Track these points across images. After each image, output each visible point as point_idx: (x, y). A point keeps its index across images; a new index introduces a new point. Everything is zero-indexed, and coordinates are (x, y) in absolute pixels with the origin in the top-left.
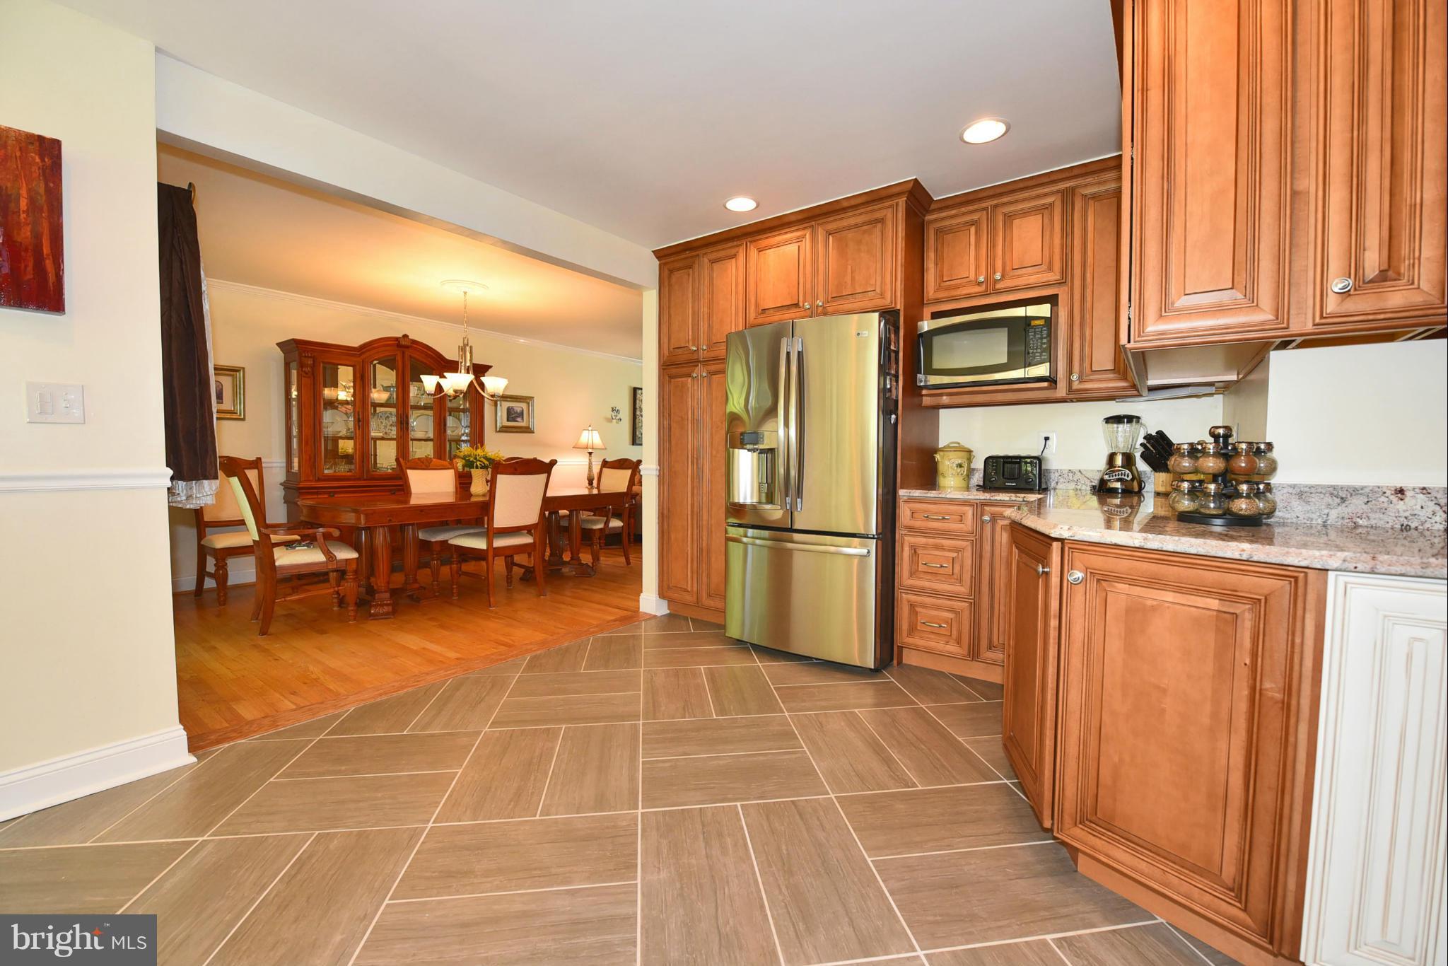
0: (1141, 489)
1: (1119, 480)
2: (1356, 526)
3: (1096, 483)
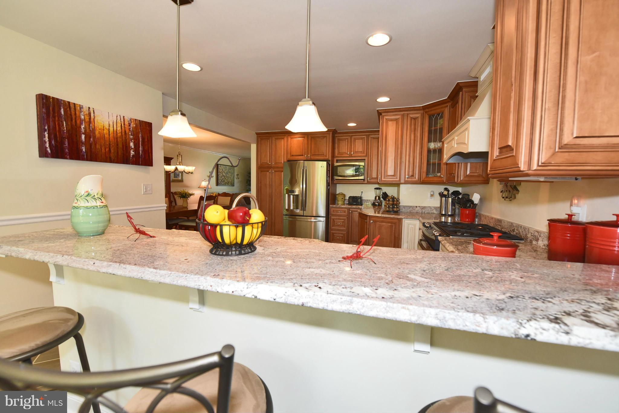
0: (382, 204)
1: (377, 202)
2: (411, 212)
3: (373, 203)
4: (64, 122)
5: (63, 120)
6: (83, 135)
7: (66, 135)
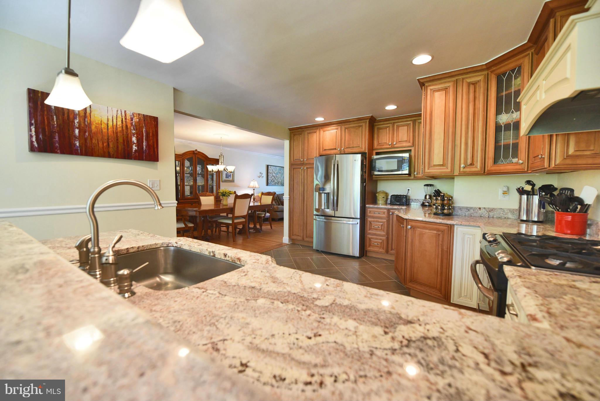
1: (428, 203)
2: (471, 216)
3: (422, 203)
4: (55, 117)
5: (53, 114)
6: (76, 129)
7: (56, 129)
